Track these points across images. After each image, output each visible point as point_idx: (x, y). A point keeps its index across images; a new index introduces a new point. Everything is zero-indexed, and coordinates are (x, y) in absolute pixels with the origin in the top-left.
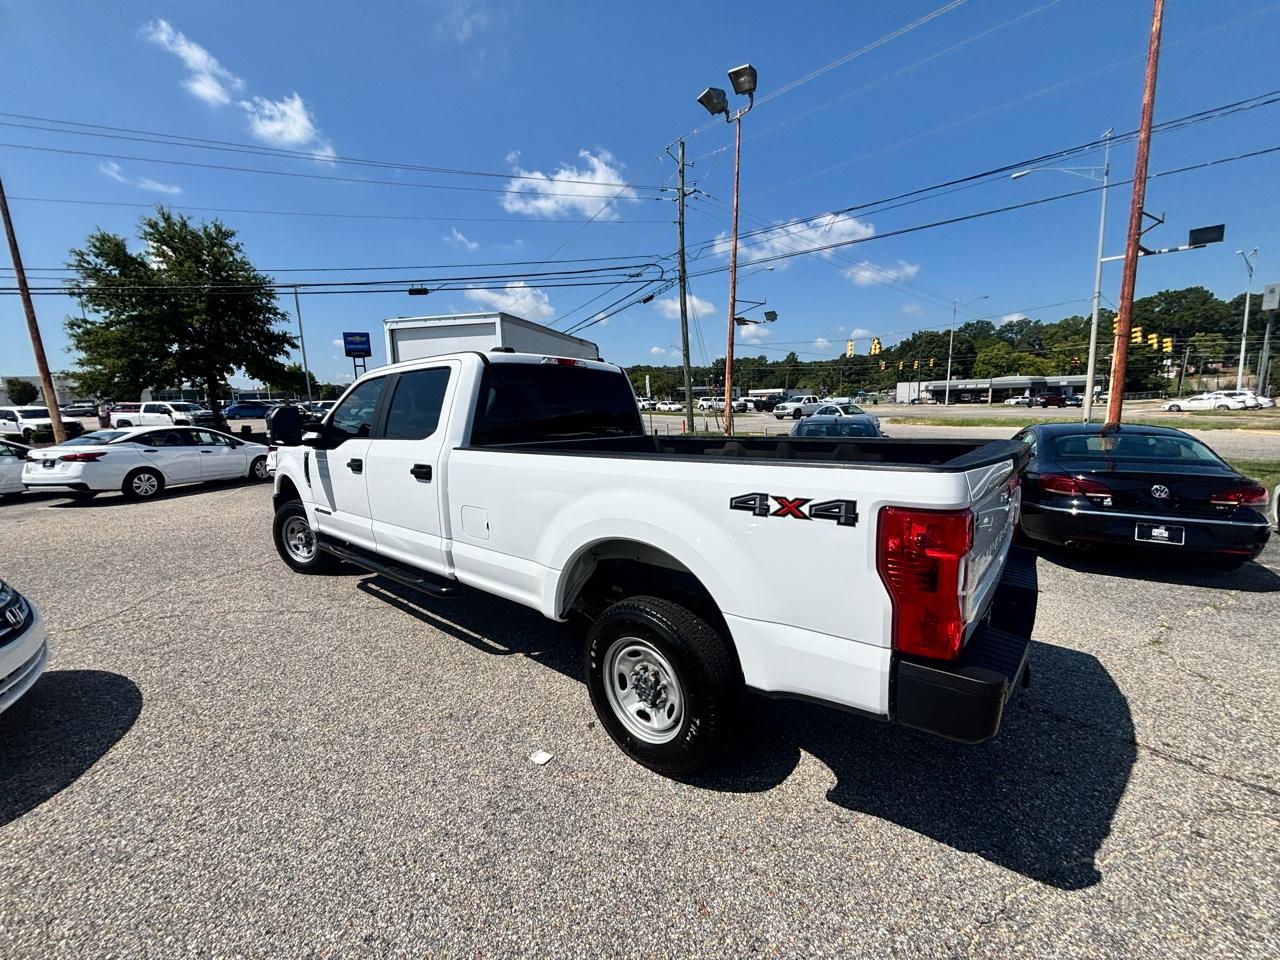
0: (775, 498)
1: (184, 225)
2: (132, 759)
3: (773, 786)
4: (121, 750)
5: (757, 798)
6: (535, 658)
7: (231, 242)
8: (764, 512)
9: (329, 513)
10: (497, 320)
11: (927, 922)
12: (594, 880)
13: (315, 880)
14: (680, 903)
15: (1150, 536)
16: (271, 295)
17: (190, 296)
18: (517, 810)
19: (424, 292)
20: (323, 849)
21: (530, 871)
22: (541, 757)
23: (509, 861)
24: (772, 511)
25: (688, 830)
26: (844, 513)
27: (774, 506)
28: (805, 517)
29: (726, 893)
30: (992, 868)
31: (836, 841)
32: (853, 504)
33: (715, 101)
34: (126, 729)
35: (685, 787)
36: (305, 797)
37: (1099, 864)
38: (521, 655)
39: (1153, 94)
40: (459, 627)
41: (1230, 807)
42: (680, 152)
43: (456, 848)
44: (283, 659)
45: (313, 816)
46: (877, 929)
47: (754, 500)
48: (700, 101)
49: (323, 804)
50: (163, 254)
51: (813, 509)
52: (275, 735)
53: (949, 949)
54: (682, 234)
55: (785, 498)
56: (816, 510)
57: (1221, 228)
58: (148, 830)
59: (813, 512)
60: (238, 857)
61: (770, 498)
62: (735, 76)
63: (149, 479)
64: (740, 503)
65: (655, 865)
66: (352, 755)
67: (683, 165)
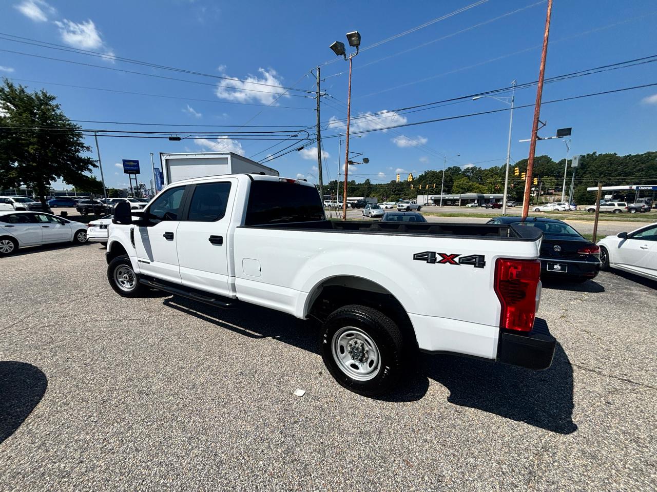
0: (440, 254)
1: (22, 91)
2: (50, 414)
3: (421, 398)
4: (42, 408)
5: (416, 404)
6: (277, 339)
7: (53, 103)
8: (433, 261)
9: (149, 263)
10: (229, 157)
11: (513, 457)
12: (349, 455)
13: (194, 474)
14: (396, 462)
15: (553, 269)
16: (79, 136)
17: (26, 133)
18: (296, 422)
19: (179, 139)
20: (192, 455)
21: (313, 454)
22: (300, 392)
23: (301, 450)
24: (438, 260)
25: (388, 424)
26: (478, 261)
27: (439, 258)
28: (456, 263)
29: (417, 454)
30: (533, 428)
31: (460, 422)
32: (483, 257)
33: (339, 48)
34: (41, 396)
35: (379, 401)
36: (171, 427)
37: (575, 421)
38: (270, 338)
39: (544, 65)
40: (230, 324)
41: (616, 390)
42: (318, 73)
43: (269, 447)
44: (131, 347)
45: (180, 437)
46: (492, 463)
47: (428, 255)
48: (331, 47)
49: (184, 429)
50: (7, 108)
51: (461, 259)
52: (140, 392)
53: (527, 469)
54: (319, 116)
55: (445, 254)
56: (463, 260)
57: (570, 129)
58: (77, 456)
59: (461, 261)
60: (141, 466)
61: (437, 255)
62: (350, 37)
63: (8, 243)
64: (419, 257)
65: (377, 444)
66: (192, 400)
67: (320, 80)
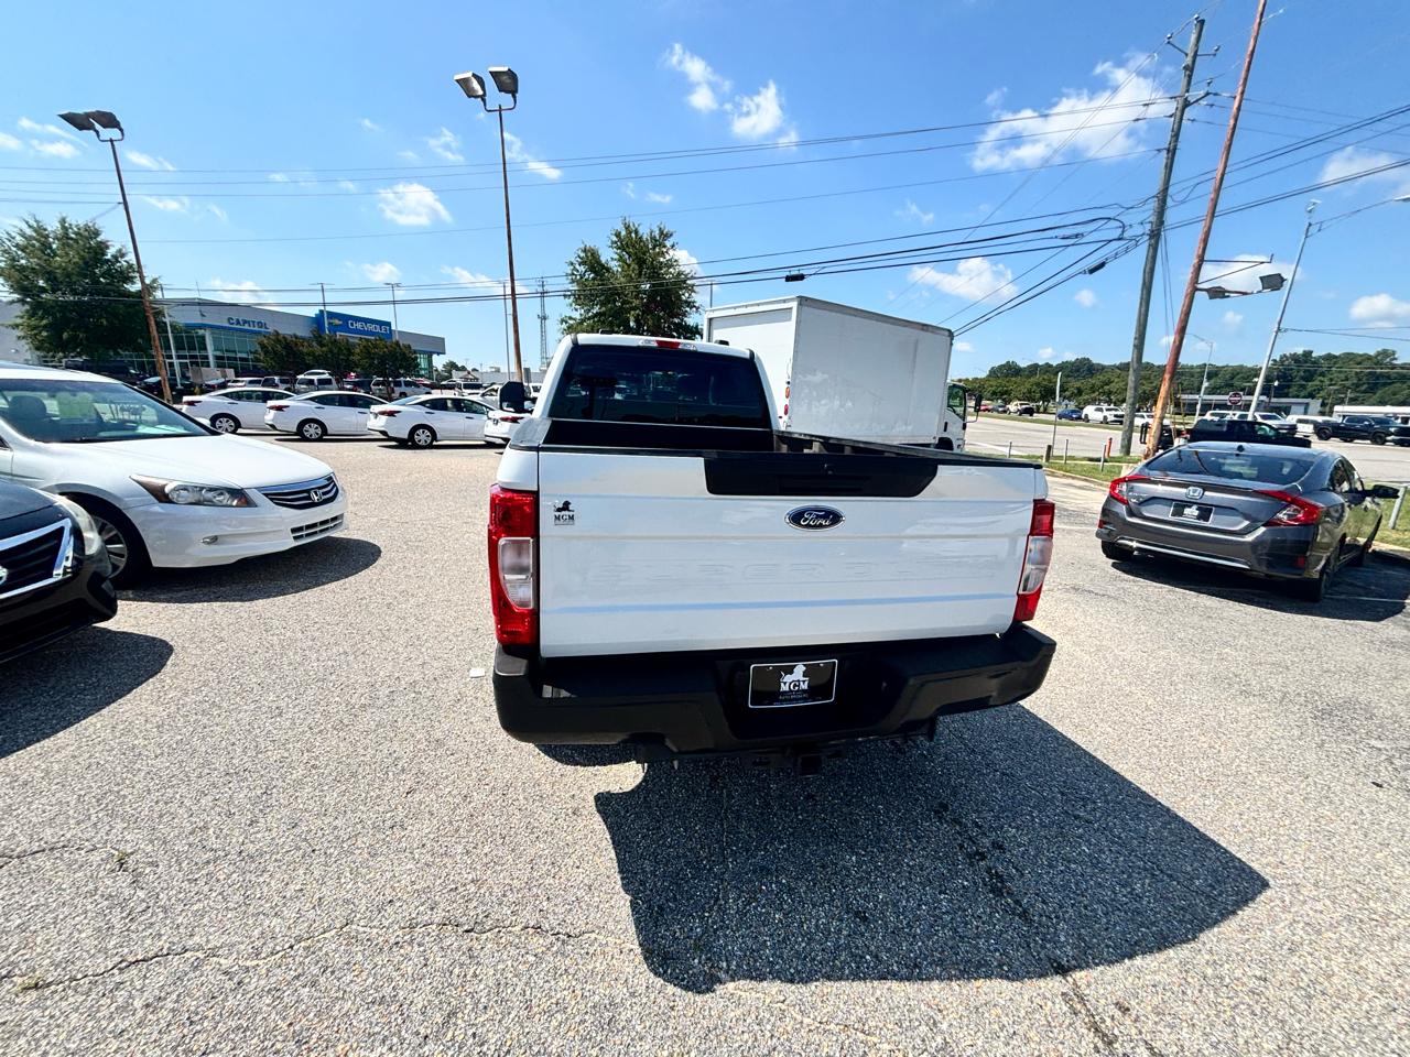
1: (637, 232)
3: (576, 765)
4: (331, 586)
7: (669, 242)
10: (794, 305)
19: (801, 277)
22: (476, 674)
34: (346, 577)
37: (729, 987)
42: (1193, 37)
45: (343, 647)
50: (621, 259)
54: (1169, 167)
67: (1196, 55)
